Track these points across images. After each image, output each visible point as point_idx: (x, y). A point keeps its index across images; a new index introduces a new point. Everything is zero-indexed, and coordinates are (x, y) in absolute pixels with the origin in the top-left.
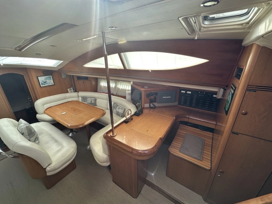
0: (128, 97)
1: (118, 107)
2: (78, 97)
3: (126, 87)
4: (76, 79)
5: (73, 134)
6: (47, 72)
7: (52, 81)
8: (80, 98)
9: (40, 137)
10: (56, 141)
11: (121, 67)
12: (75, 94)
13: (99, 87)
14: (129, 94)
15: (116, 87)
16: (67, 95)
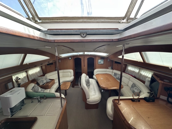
0: (147, 83)
1: (135, 87)
2: (113, 72)
3: (148, 74)
4: (114, 62)
5: (103, 91)
6: (102, 58)
7: (103, 62)
8: (113, 73)
9: (91, 85)
10: (95, 90)
11: (142, 61)
12: (111, 70)
13: (126, 69)
14: (148, 81)
15: (139, 72)
16: (108, 70)
